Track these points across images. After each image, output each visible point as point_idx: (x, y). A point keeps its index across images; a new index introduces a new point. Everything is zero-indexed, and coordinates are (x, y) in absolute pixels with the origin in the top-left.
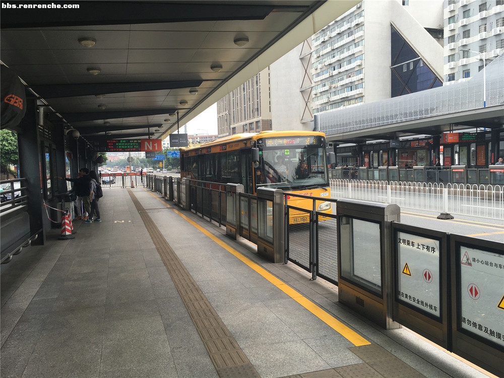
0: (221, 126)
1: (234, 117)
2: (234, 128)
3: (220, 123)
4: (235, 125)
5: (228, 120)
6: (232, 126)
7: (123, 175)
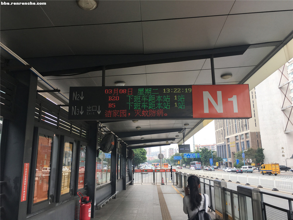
0: (218, 138)
1: (227, 131)
2: (228, 139)
3: (217, 136)
4: (229, 137)
5: (223, 134)
6: (226, 137)
7: (154, 172)
